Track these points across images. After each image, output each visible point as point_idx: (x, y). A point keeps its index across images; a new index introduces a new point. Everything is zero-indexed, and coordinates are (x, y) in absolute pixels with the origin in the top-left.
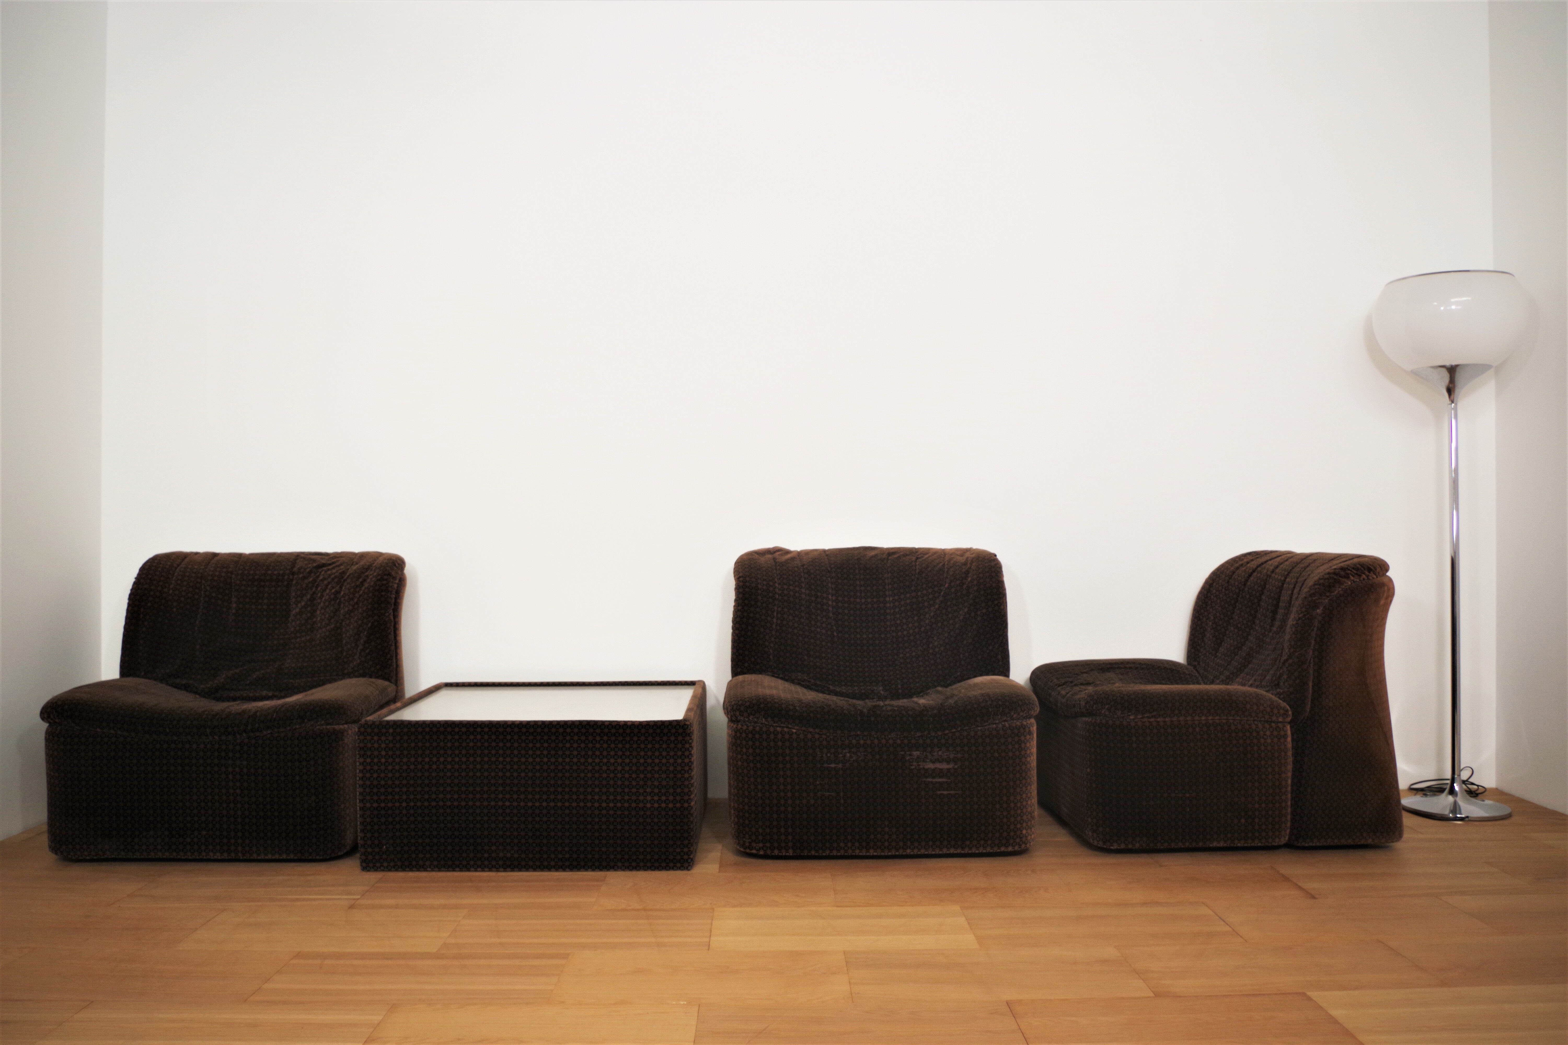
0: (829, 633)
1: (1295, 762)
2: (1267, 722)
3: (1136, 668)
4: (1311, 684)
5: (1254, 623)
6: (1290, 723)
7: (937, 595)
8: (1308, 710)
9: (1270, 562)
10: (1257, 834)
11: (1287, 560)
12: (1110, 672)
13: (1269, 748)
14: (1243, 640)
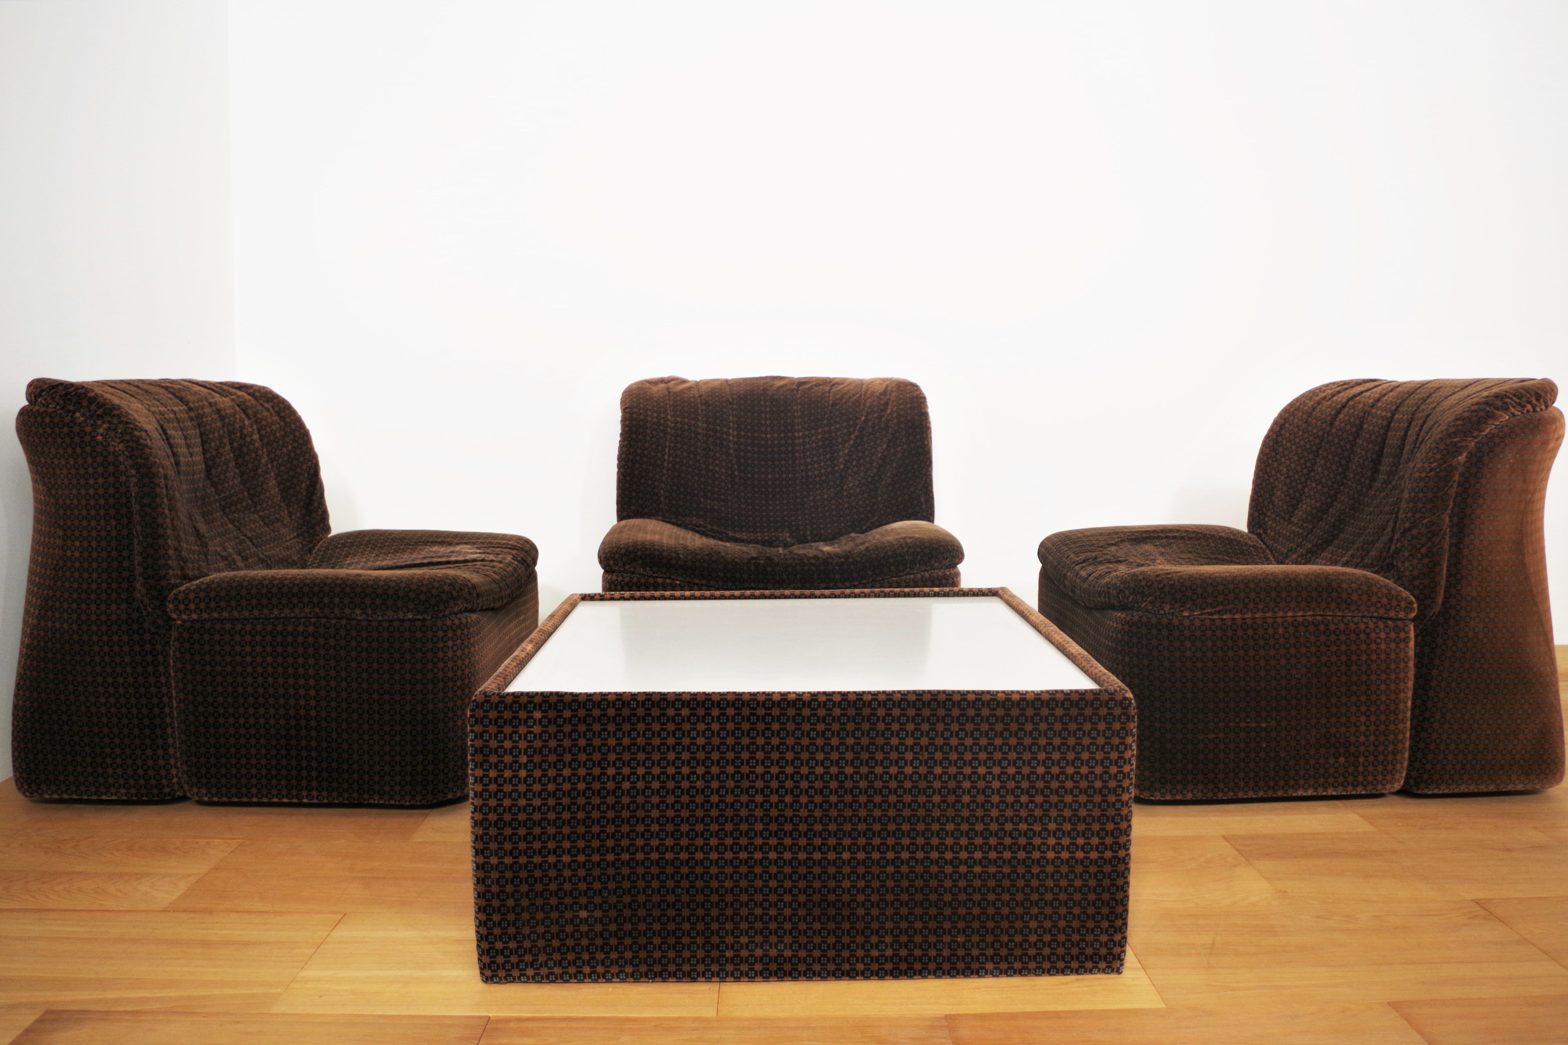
0: (730, 472)
1: (1418, 676)
2: (1381, 618)
3: (1182, 538)
4: (1445, 565)
5: (1345, 477)
6: (1413, 620)
7: (851, 429)
8: (1440, 602)
9: (1368, 394)
10: (1361, 779)
11: (1392, 391)
12: (1146, 543)
13: (1383, 656)
14: (1329, 500)
